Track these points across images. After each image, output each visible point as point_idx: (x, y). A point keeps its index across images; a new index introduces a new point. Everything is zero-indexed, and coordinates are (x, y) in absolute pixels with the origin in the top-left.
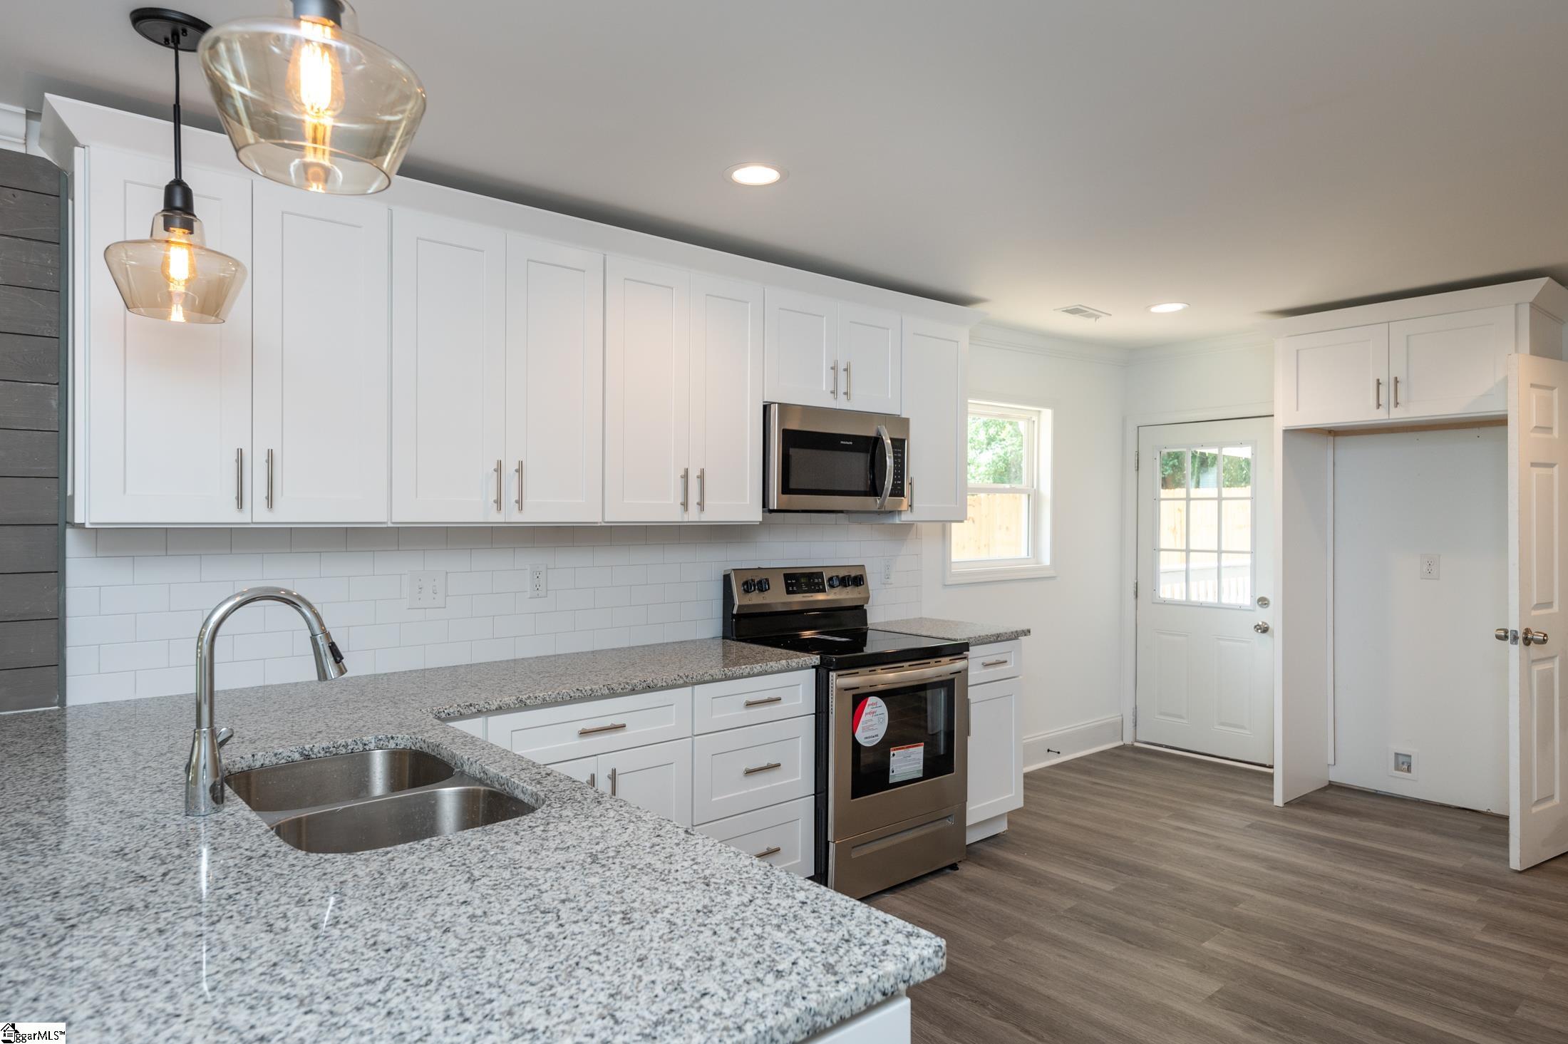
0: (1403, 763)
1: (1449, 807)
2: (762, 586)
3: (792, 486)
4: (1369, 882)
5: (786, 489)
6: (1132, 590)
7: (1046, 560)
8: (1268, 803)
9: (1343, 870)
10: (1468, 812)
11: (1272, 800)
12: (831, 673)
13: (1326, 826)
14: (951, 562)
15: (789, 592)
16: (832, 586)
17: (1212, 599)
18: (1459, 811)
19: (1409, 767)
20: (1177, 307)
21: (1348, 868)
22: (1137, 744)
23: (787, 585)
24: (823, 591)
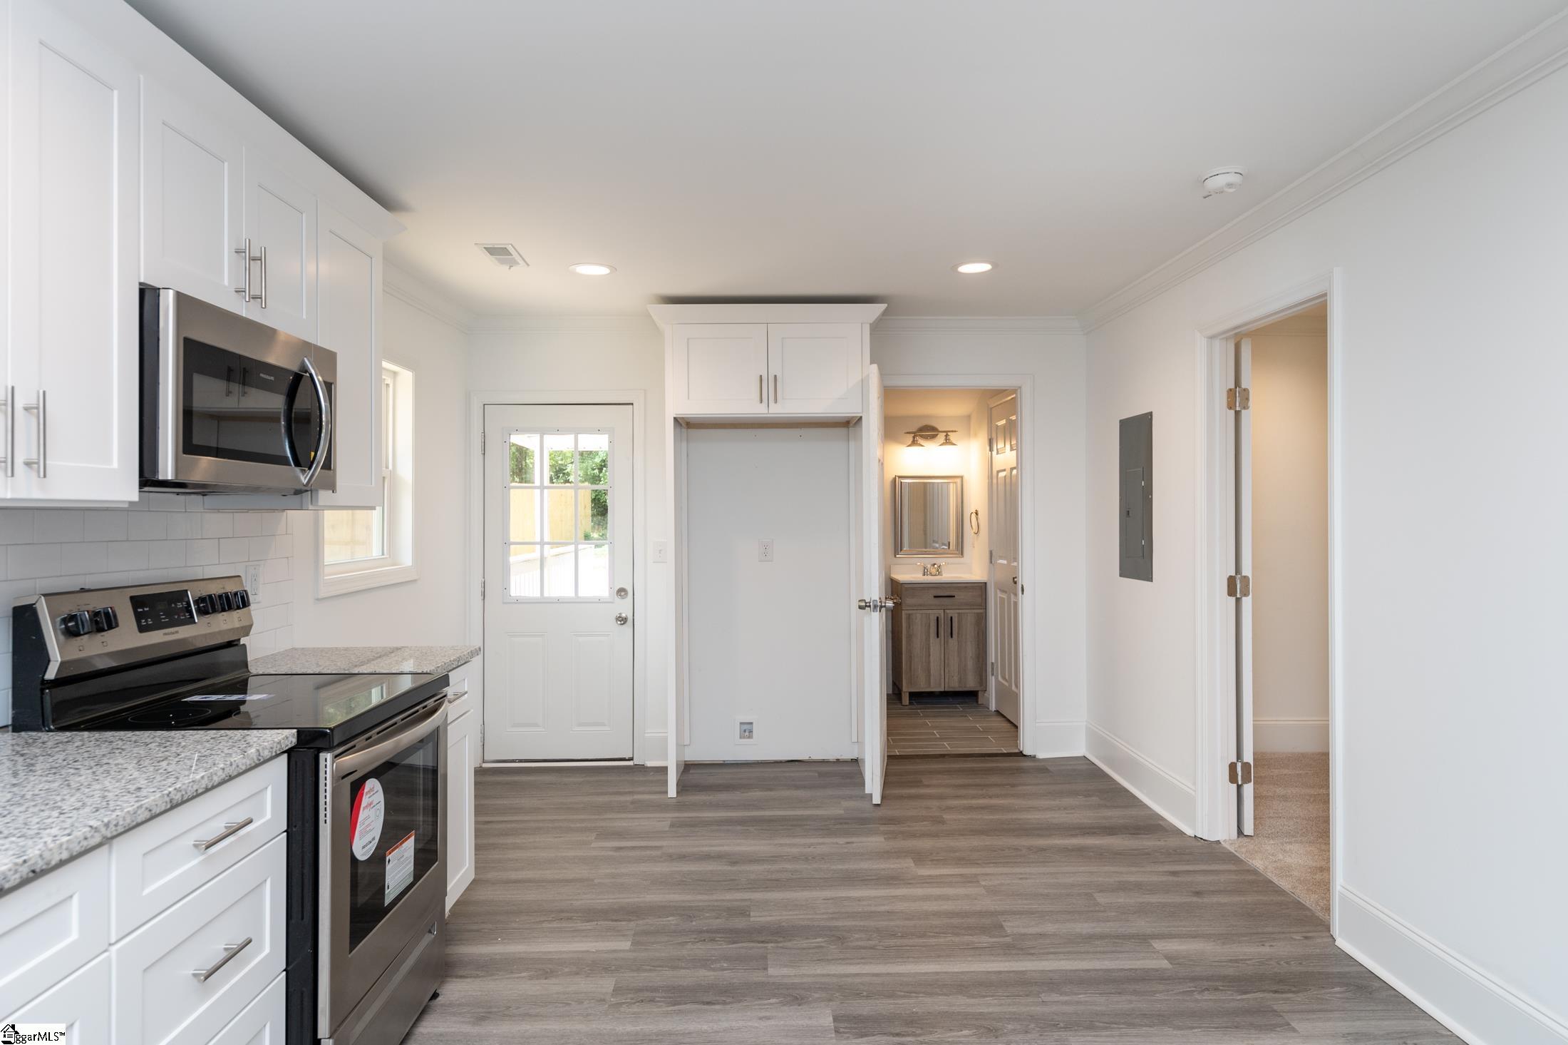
0: (747, 730)
1: (780, 762)
2: (104, 621)
3: (197, 440)
4: (811, 849)
5: (189, 446)
6: (479, 590)
7: (406, 557)
8: (662, 796)
9: (781, 845)
10: (797, 763)
11: (667, 792)
12: (322, 756)
13: (726, 806)
14: (324, 566)
15: (142, 629)
16: (202, 612)
17: (568, 592)
18: (789, 764)
19: (751, 732)
20: (603, 271)
21: (788, 842)
22: (485, 765)
23: (139, 617)
24: (191, 621)
